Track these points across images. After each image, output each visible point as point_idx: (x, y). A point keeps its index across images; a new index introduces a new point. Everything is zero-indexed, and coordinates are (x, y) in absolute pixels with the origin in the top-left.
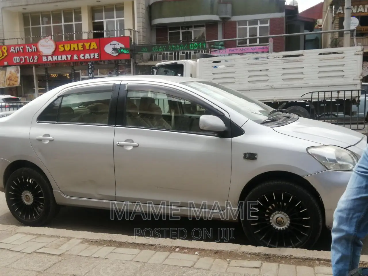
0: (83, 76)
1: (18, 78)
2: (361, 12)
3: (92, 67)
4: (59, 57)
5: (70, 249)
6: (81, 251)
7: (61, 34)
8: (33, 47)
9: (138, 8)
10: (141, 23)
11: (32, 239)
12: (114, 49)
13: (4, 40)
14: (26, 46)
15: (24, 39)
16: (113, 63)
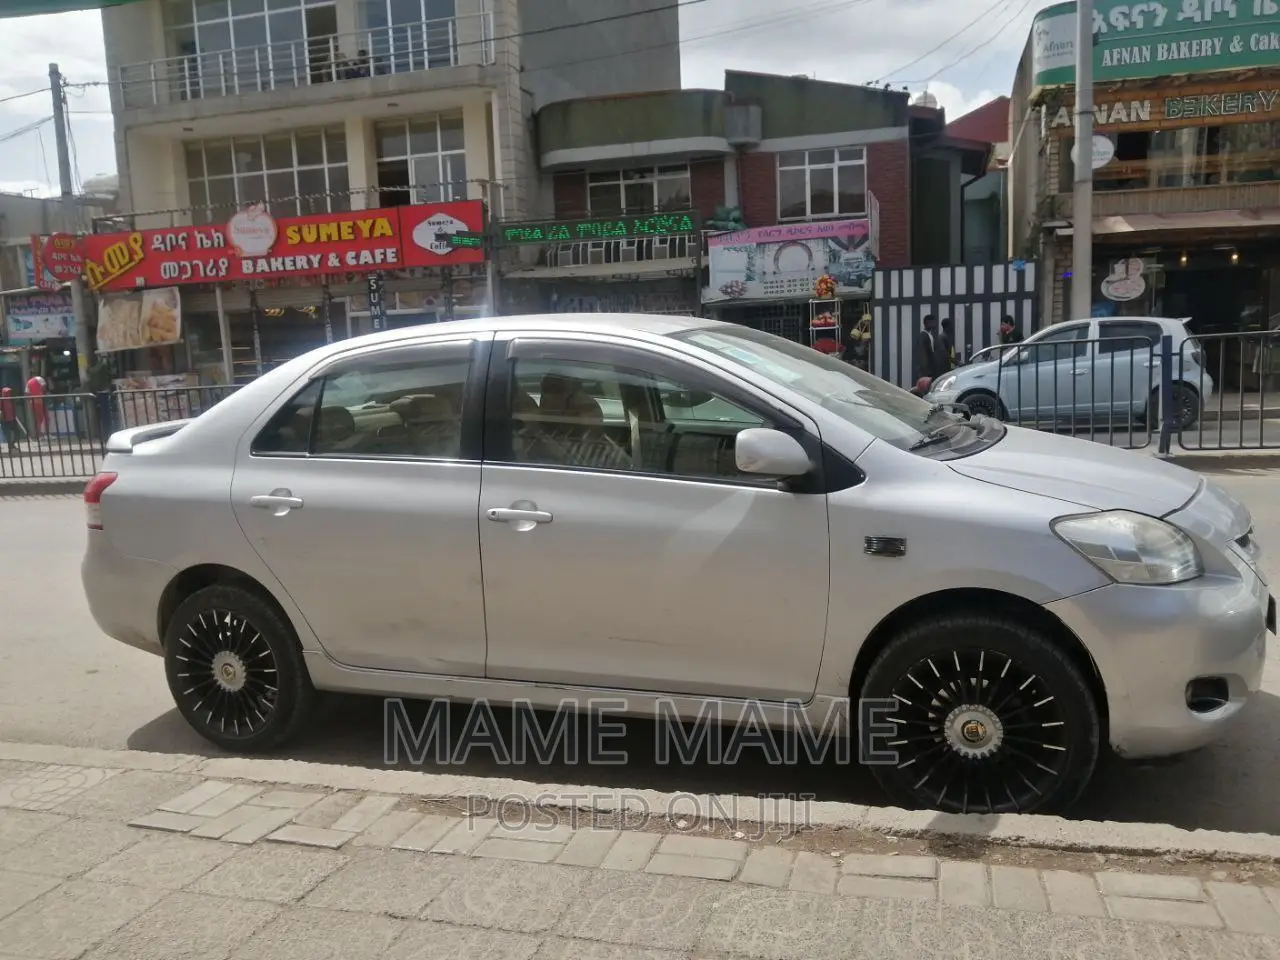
0: (353, 311)
1: (175, 320)
2: (1118, 121)
3: (379, 288)
4: (288, 261)
5: (366, 829)
6: (400, 835)
7: (291, 198)
8: (215, 235)
9: (503, 123)
10: (513, 162)
11: (251, 798)
12: (440, 237)
13: (133, 216)
14: (196, 233)
15: (189, 214)
16: (437, 275)
